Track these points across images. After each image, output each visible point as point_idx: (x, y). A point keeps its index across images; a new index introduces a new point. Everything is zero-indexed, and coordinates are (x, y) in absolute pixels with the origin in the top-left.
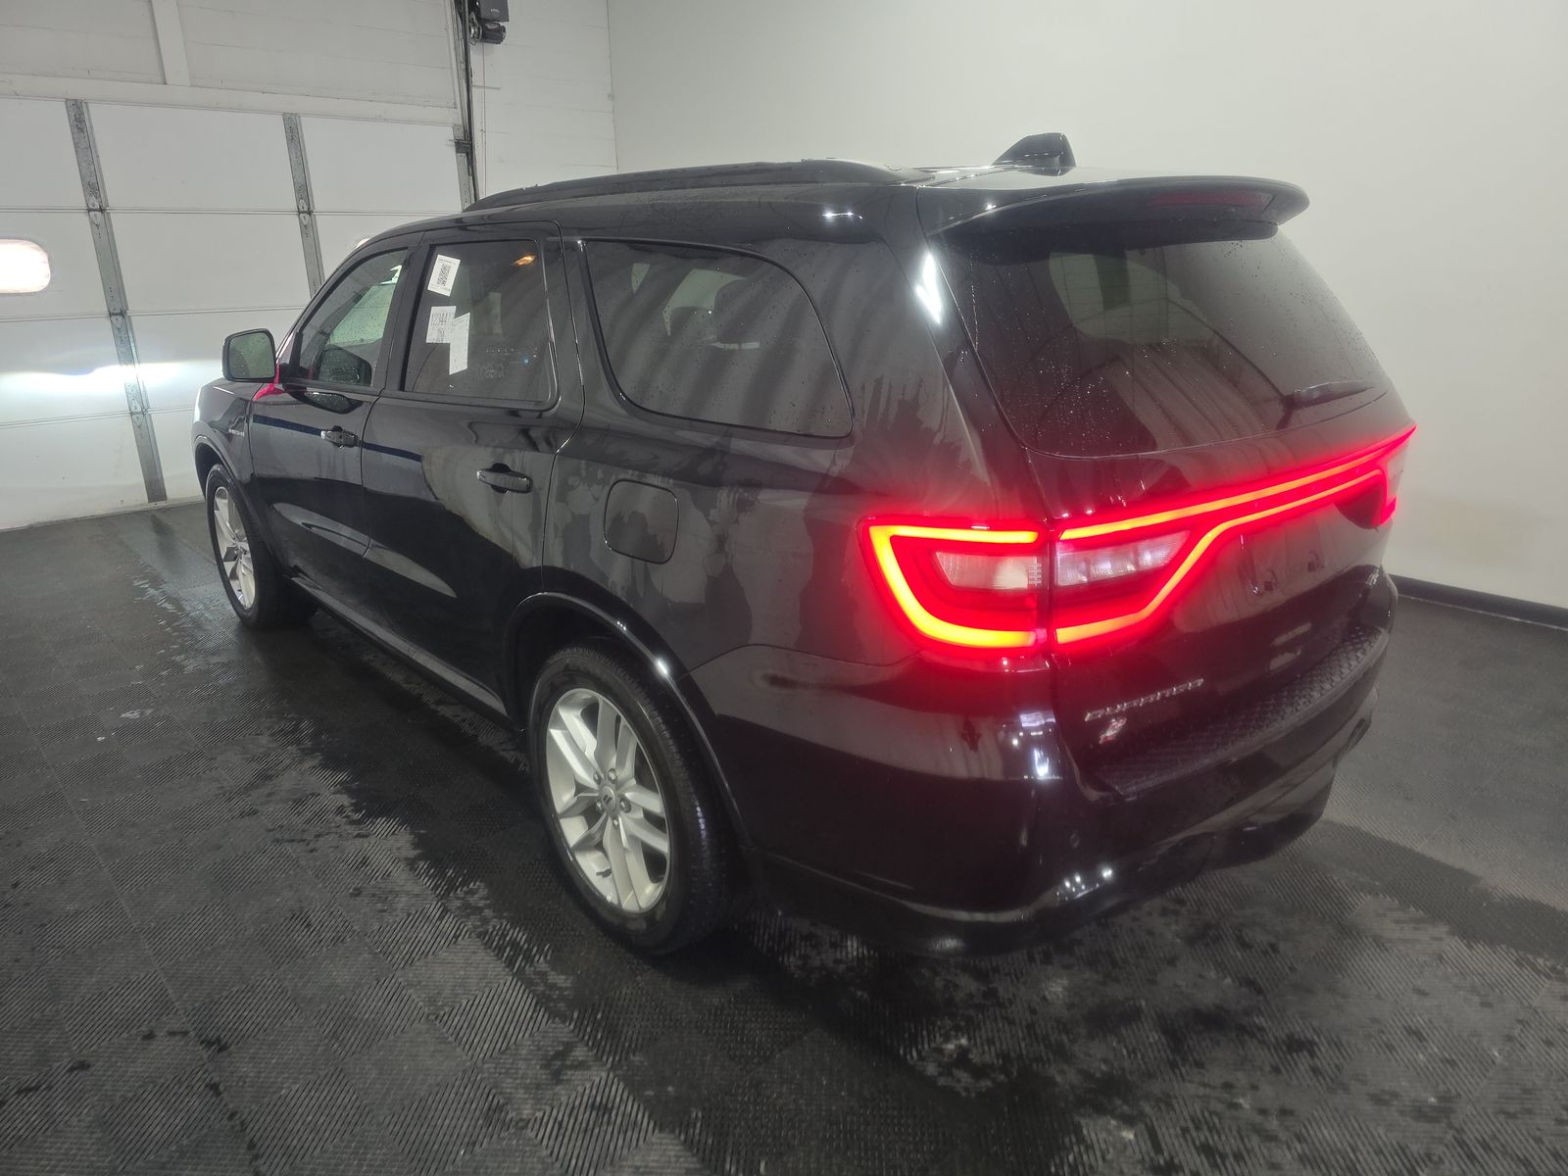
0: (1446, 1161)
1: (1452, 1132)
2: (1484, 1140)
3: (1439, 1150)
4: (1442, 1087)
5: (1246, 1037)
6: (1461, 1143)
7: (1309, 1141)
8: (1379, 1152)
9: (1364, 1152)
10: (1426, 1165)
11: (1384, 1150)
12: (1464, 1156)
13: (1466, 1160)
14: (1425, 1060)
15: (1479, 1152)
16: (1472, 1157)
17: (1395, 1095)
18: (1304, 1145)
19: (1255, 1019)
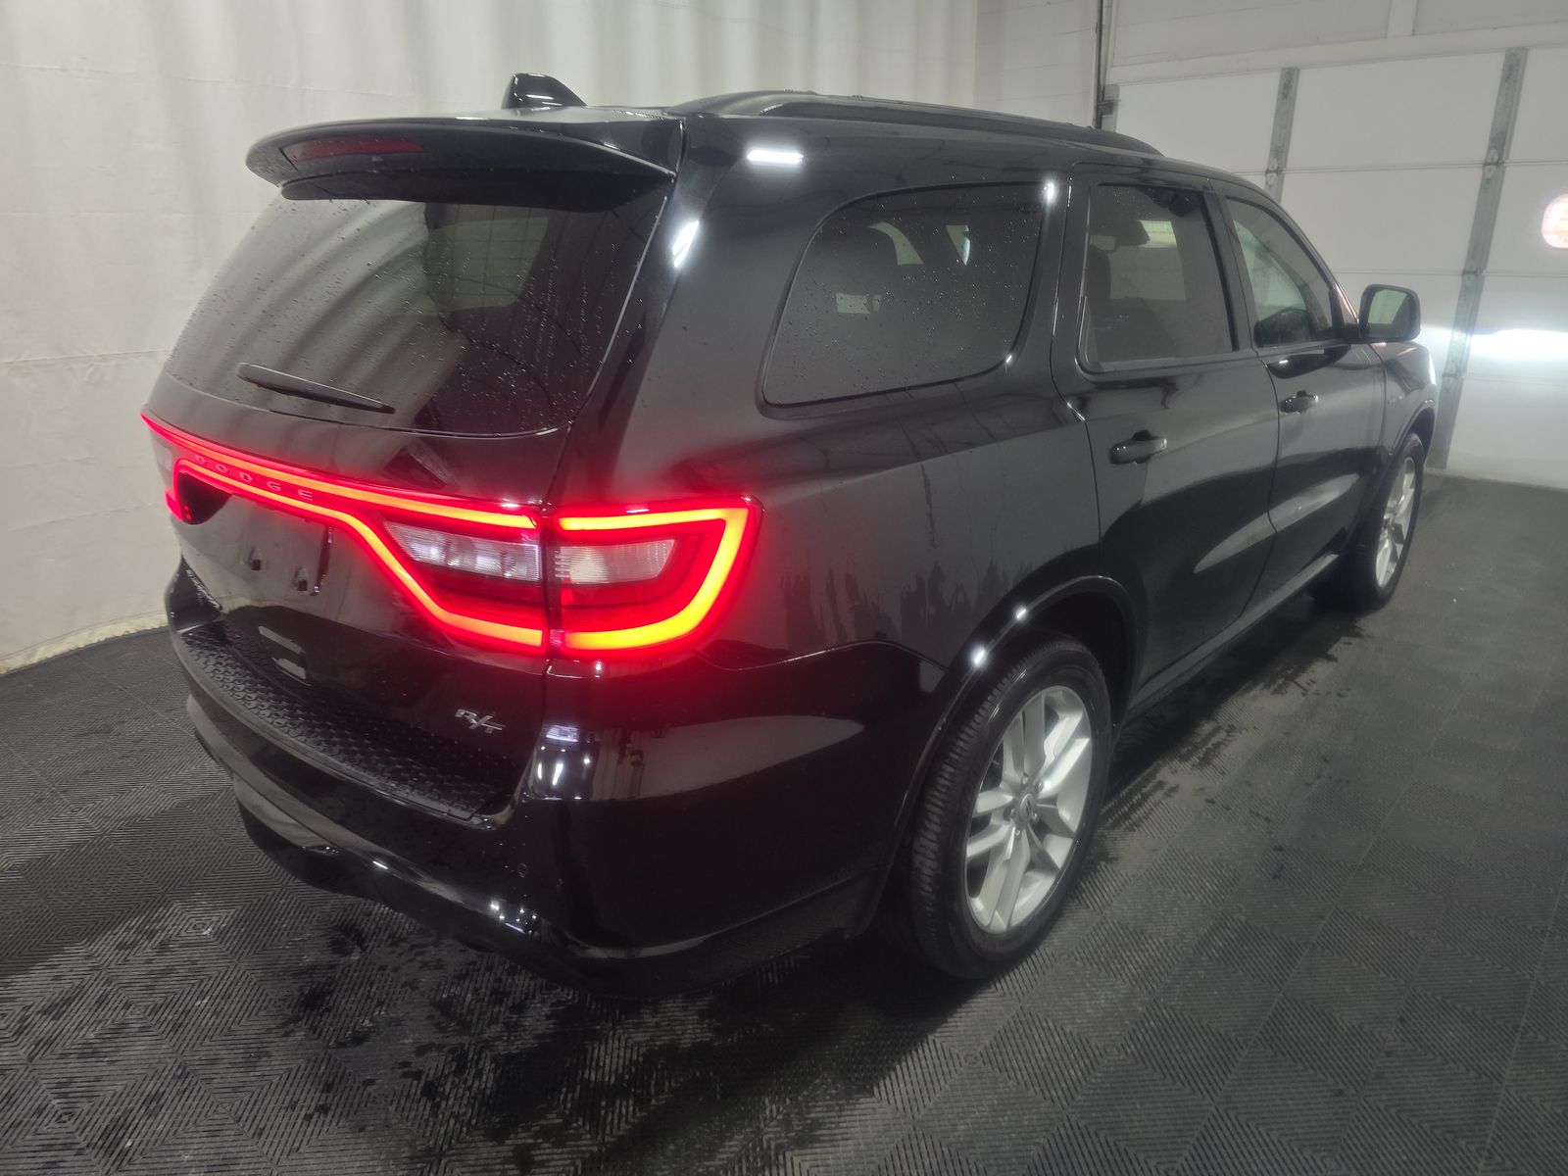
0: (58, 1125)
1: (84, 1144)
2: (59, 1167)
3: (71, 1125)
4: (138, 1158)
5: (280, 1021)
6: (67, 1146)
7: (139, 1034)
8: (98, 1079)
9: (104, 1069)
10: (63, 1108)
11: (97, 1083)
12: (53, 1142)
13: (47, 1142)
14: (181, 1158)
15: (49, 1156)
16: (48, 1148)
17: (152, 1114)
18: (137, 1030)
19: (303, 1033)
